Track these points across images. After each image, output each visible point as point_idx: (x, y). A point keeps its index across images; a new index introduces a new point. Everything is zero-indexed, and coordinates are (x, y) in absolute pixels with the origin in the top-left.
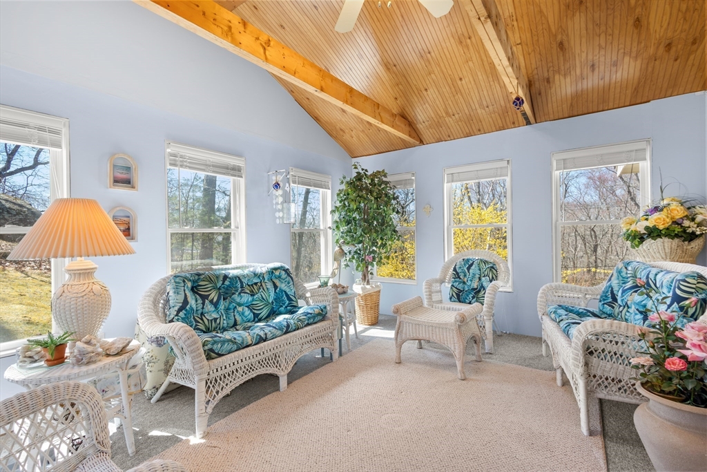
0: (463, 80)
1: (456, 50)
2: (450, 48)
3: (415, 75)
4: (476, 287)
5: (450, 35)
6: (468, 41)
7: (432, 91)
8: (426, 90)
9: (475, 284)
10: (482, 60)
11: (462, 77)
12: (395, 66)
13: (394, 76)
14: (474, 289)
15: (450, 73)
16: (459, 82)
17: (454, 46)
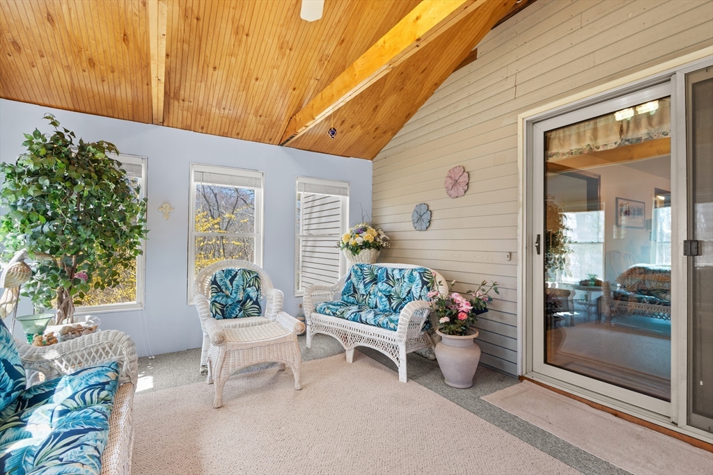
0: (259, 81)
1: (272, 51)
2: (269, 46)
3: (214, 45)
4: (241, 299)
5: (277, 35)
6: (288, 51)
7: (221, 73)
8: (215, 68)
9: (240, 296)
10: (286, 74)
11: (259, 78)
12: (198, 19)
13: (187, 29)
14: (239, 302)
15: (252, 67)
16: (253, 81)
17: (274, 46)
